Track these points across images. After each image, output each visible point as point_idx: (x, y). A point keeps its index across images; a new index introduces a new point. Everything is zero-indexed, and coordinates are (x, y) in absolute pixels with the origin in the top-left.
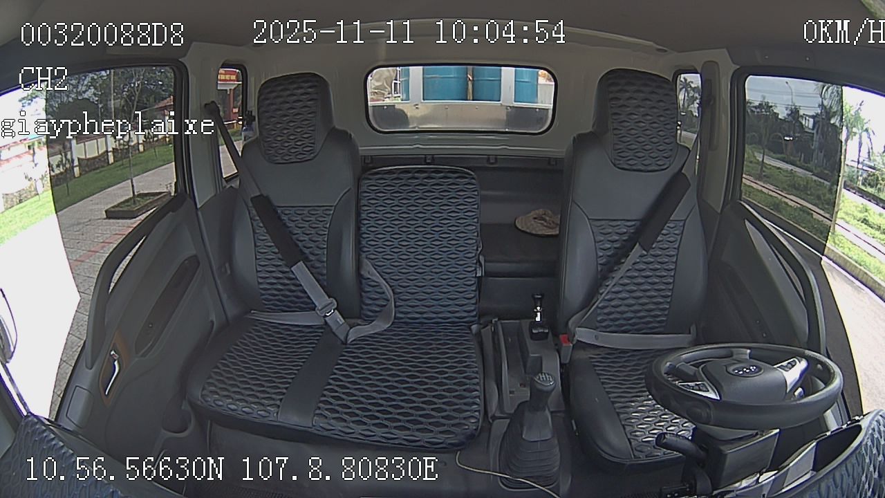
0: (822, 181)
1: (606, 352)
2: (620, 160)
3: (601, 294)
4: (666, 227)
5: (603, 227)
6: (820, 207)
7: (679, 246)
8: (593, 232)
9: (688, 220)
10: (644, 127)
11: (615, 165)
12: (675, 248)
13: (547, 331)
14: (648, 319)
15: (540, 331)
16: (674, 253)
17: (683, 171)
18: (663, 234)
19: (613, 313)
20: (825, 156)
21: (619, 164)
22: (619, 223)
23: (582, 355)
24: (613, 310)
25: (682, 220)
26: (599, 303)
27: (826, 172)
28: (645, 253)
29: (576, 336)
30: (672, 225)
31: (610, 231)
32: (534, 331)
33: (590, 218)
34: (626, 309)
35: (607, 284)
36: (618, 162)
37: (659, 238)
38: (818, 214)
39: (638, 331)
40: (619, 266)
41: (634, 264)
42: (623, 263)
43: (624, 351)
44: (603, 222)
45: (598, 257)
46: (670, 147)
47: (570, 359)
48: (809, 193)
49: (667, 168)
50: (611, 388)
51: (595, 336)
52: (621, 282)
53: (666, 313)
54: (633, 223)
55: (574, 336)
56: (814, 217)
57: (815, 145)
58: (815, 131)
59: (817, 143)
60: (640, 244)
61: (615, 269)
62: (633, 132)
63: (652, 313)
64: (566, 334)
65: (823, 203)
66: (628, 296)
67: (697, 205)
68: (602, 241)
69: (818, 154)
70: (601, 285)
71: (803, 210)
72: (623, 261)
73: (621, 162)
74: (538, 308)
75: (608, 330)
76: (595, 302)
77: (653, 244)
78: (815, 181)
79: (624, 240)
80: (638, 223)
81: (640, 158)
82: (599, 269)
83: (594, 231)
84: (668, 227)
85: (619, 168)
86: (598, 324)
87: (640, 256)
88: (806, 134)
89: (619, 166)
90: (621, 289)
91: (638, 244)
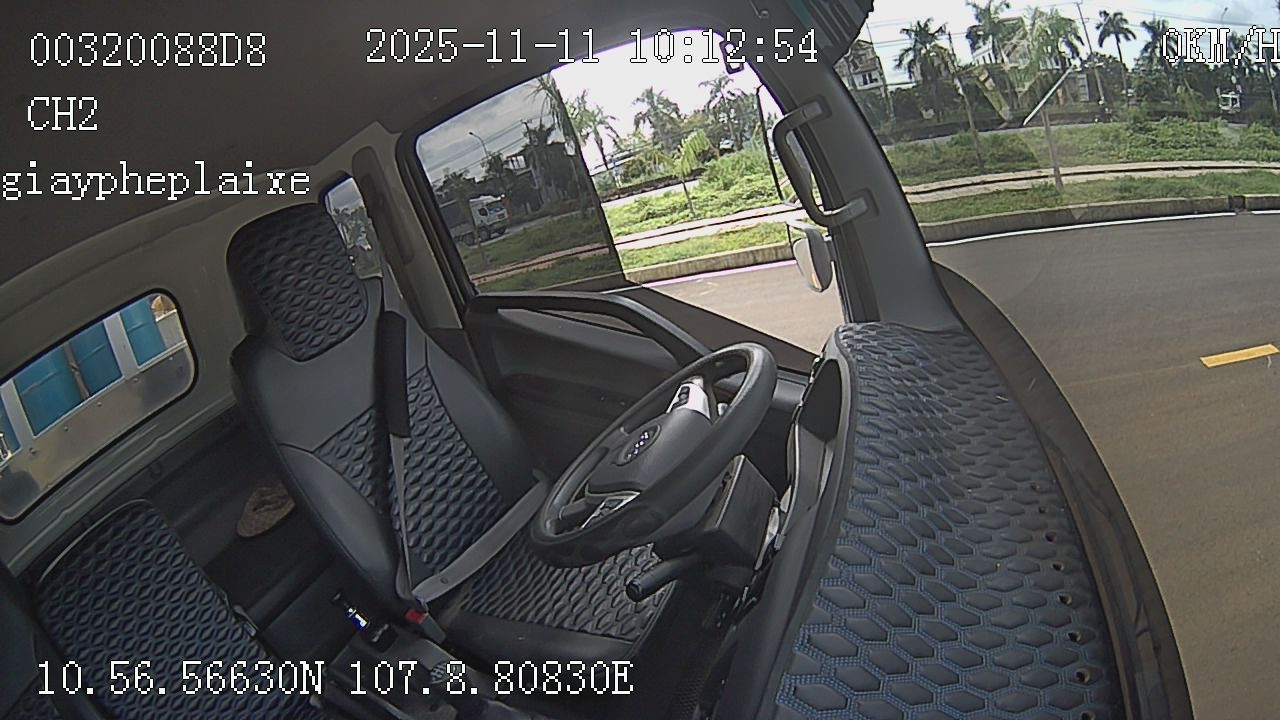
0: (568, 215)
1: (472, 585)
2: (301, 349)
3: (400, 529)
4: (408, 392)
5: (336, 449)
6: (582, 243)
7: (440, 400)
8: (330, 466)
9: (429, 364)
10: (308, 284)
11: (299, 360)
12: (438, 407)
13: (386, 627)
14: (477, 509)
15: (380, 632)
16: (441, 414)
17: (387, 309)
18: (411, 402)
19: (433, 539)
20: (557, 186)
21: (304, 353)
22: (350, 429)
23: (452, 614)
24: (430, 535)
25: (422, 369)
26: (408, 541)
27: (568, 202)
28: (409, 440)
29: (422, 601)
30: (414, 383)
31: (348, 447)
32: (375, 640)
33: (312, 450)
34: (443, 521)
35: (396, 512)
36: (300, 353)
37: (411, 411)
38: (586, 252)
39: (480, 532)
40: (392, 479)
41: (405, 464)
42: (393, 471)
43: (489, 565)
44: (332, 443)
45: (358, 490)
46: (353, 290)
47: (444, 630)
48: (558, 239)
49: (363, 320)
50: (519, 612)
51: (442, 581)
52: (410, 496)
53: (490, 484)
54: (367, 416)
55: (419, 602)
56: (581, 259)
57: (538, 182)
58: (531, 168)
59: (541, 180)
60: (394, 434)
61: (390, 486)
62: (297, 300)
63: (476, 499)
64: (409, 609)
65: (584, 237)
66: (431, 505)
67: (428, 338)
68: (347, 467)
69: (547, 190)
70: (391, 521)
71: (562, 261)
72: (390, 471)
73: (304, 350)
74: (351, 610)
75: (447, 561)
76: (403, 546)
77: (409, 422)
78: (559, 220)
79: (373, 445)
80: (373, 411)
81: (322, 329)
82: (372, 503)
83: (330, 462)
84: (412, 388)
85: (305, 360)
86: (431, 566)
87: (405, 448)
88: (521, 178)
89: (305, 356)
90: (417, 505)
91: (391, 437)
